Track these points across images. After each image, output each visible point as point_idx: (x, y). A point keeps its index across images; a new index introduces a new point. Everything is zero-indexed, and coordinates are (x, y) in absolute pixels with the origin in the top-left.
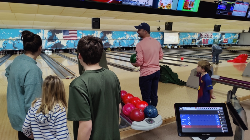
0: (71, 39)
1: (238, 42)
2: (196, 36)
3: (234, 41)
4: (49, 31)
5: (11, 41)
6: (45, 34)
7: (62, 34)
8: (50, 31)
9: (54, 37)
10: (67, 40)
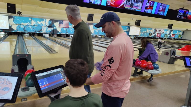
0: (64, 27)
1: (182, 38)
2: (152, 31)
3: (179, 36)
4: (49, 20)
5: (22, 26)
6: (46, 22)
7: (58, 23)
8: (51, 20)
9: (53, 25)
10: (61, 28)
